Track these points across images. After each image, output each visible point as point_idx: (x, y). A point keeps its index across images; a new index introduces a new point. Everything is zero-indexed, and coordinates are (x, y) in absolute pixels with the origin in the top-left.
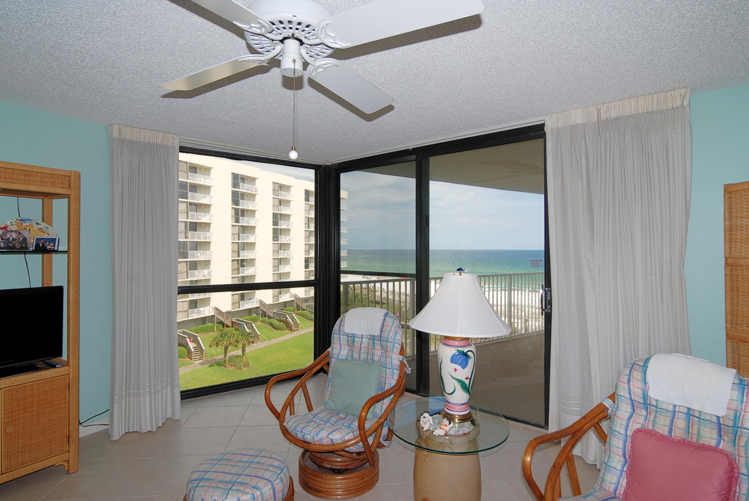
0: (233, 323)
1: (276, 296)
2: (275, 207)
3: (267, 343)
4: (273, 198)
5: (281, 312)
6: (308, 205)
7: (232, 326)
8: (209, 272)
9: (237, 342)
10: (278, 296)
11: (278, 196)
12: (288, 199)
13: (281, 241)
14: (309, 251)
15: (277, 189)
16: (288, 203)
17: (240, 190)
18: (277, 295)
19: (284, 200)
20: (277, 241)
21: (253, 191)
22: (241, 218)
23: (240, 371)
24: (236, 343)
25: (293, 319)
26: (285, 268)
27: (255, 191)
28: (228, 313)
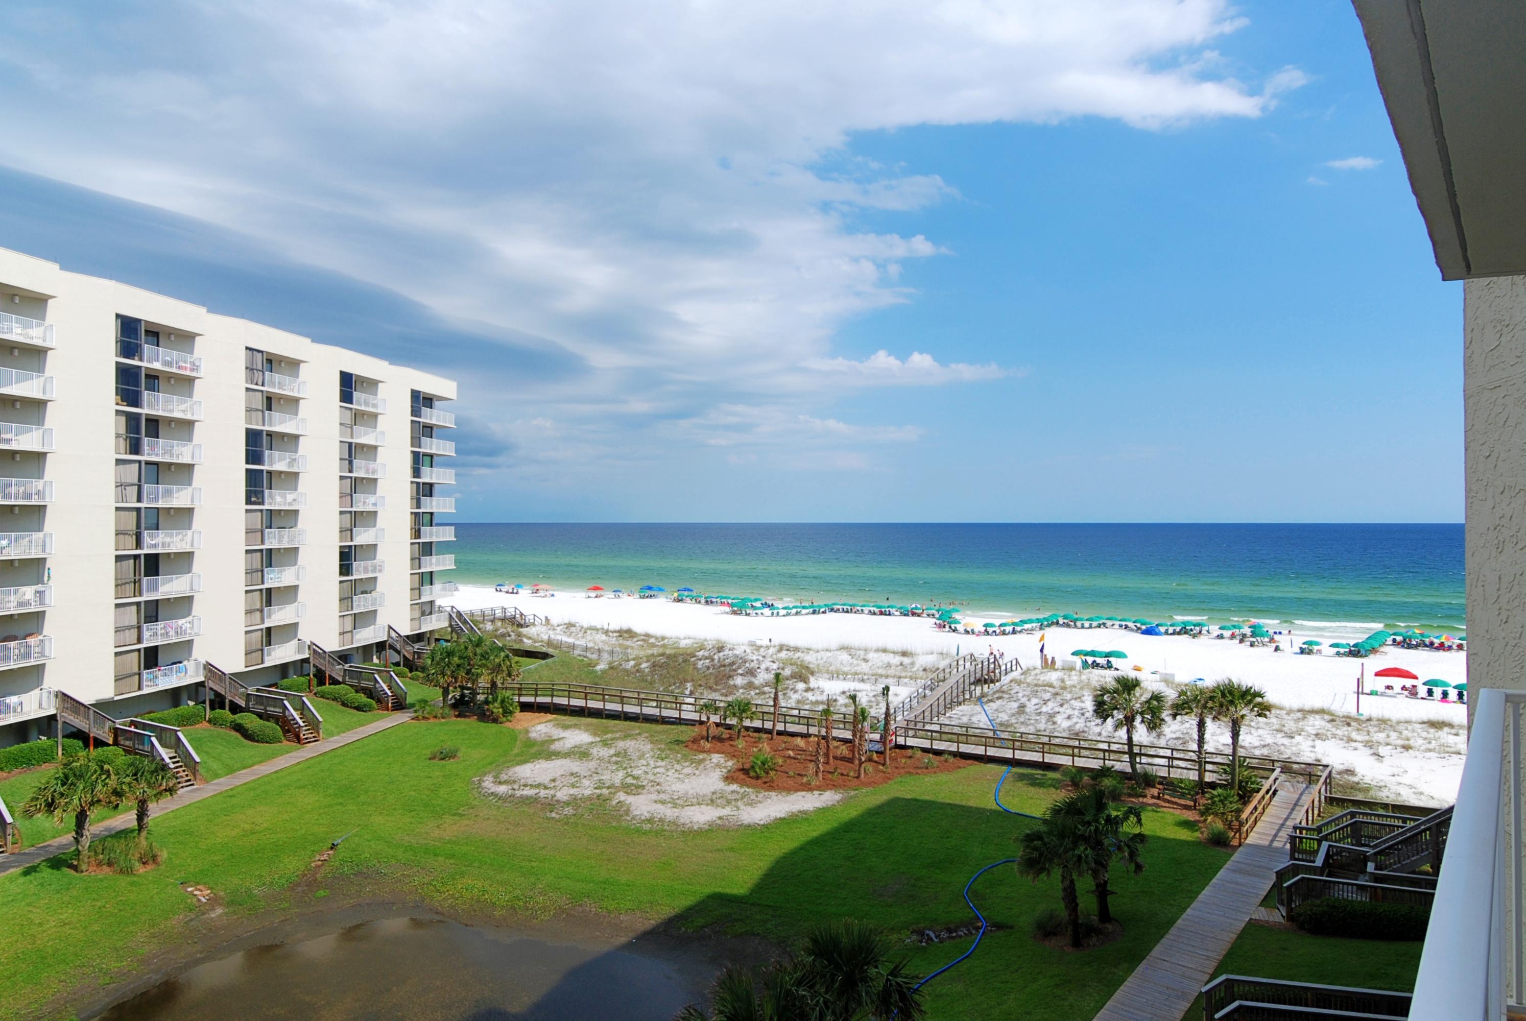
0: (119, 732)
1: (257, 650)
2: (253, 413)
3: (224, 783)
4: (248, 389)
5: (269, 692)
6: (349, 412)
7: (116, 743)
8: (40, 594)
9: (118, 793)
10: (262, 650)
11: (263, 385)
12: (291, 394)
13: (270, 504)
14: (351, 530)
15: (260, 367)
16: (292, 403)
17: (144, 364)
18: (260, 647)
19: (281, 397)
20: (259, 504)
21: (185, 368)
22: (146, 441)
23: (129, 879)
24: (113, 798)
25: (303, 709)
26: (284, 573)
27: (192, 370)
28: (102, 705)
